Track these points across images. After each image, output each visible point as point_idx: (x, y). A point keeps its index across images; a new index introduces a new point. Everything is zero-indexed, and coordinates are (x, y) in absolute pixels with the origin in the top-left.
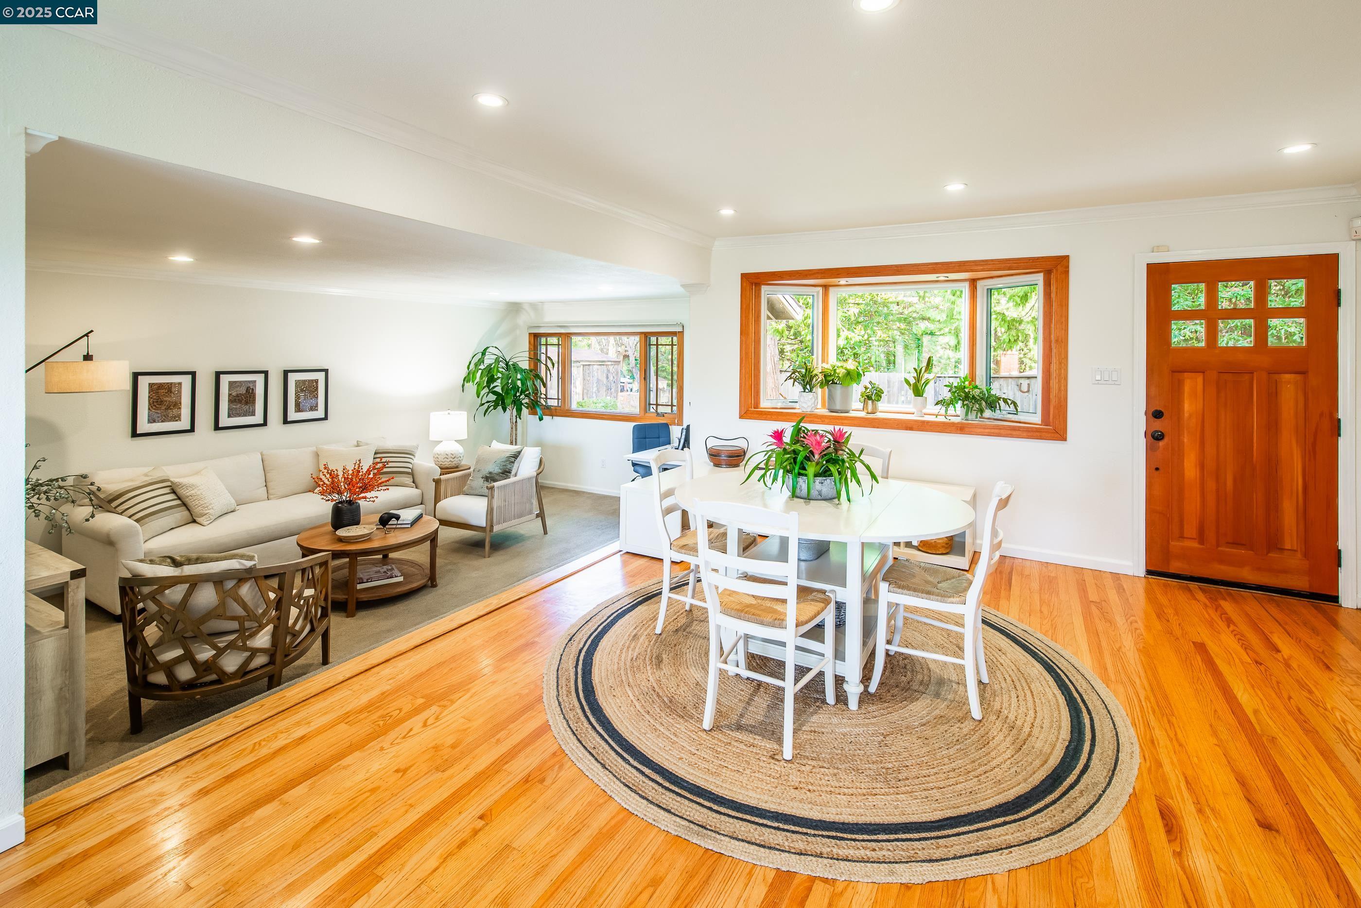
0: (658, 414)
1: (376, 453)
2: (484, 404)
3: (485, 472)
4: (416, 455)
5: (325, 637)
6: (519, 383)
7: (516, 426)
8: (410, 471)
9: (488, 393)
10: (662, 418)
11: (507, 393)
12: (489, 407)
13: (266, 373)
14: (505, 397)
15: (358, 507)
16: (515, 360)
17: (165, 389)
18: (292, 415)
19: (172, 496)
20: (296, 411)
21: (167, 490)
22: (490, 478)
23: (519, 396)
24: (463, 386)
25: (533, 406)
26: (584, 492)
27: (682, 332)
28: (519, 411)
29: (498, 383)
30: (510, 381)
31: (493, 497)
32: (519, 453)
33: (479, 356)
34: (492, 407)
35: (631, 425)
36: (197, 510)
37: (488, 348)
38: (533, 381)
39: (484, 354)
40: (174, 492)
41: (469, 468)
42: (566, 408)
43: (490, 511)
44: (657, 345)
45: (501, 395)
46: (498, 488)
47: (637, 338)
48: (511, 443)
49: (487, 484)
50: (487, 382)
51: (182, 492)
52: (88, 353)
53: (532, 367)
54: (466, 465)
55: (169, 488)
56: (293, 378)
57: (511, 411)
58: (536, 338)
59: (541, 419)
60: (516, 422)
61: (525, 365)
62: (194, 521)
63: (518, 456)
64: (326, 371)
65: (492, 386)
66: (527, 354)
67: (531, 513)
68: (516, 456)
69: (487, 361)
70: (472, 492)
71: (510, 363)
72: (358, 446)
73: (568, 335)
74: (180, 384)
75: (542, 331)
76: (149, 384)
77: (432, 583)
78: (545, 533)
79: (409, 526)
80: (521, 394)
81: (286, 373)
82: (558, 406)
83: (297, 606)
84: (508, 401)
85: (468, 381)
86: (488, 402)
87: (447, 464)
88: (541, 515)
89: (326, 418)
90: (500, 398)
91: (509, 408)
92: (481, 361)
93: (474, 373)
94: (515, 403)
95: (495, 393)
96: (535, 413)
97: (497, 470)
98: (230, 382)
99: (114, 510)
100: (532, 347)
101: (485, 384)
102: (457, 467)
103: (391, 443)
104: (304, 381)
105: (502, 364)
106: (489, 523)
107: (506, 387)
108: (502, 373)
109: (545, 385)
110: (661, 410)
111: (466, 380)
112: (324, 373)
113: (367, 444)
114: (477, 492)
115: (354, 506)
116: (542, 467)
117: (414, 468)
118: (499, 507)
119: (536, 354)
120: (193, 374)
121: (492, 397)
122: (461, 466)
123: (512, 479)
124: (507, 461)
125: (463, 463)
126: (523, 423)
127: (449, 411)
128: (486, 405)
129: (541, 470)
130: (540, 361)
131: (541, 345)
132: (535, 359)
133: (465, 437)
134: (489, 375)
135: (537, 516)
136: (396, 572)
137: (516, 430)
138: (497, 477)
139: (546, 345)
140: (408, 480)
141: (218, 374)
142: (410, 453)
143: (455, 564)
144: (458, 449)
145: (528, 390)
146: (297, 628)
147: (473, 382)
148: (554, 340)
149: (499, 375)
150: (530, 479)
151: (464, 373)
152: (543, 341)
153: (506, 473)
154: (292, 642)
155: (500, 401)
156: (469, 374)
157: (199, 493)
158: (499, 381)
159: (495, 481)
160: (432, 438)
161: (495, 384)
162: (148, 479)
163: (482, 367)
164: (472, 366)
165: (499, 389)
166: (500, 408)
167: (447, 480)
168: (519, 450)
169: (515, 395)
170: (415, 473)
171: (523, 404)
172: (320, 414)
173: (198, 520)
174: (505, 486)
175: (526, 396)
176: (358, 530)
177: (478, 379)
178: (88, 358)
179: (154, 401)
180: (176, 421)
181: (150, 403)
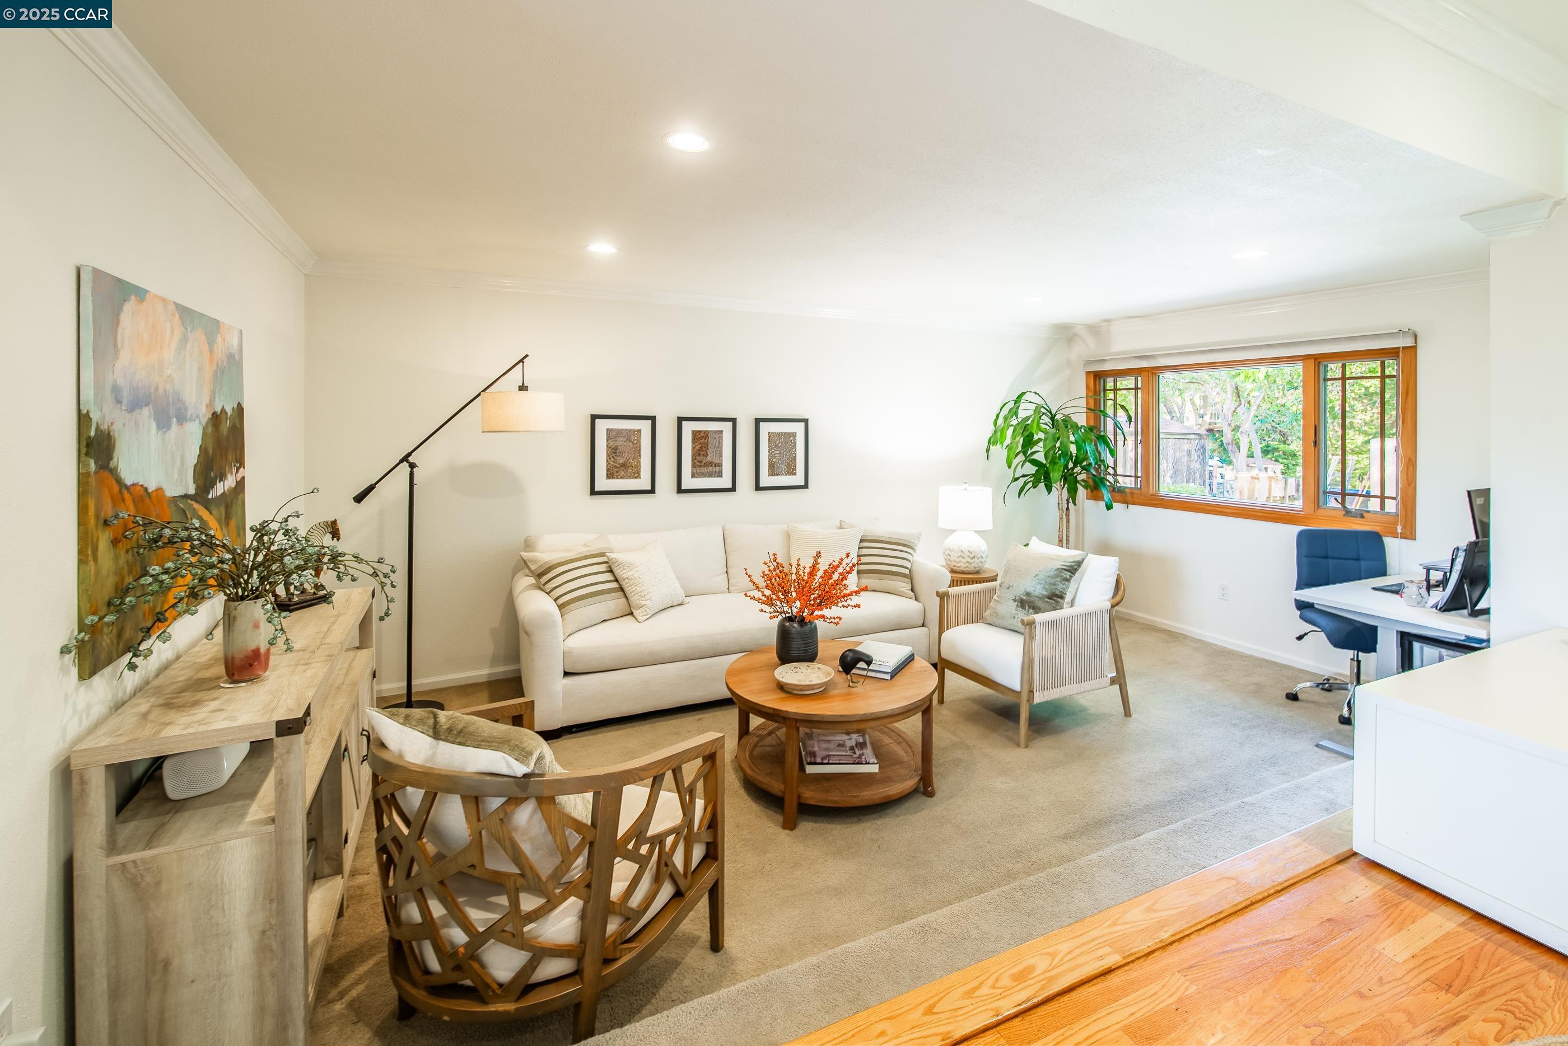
0: (1348, 513)
1: (862, 541)
2: (1017, 479)
3: (1019, 591)
4: (917, 549)
5: (715, 894)
6: (1073, 448)
7: (1068, 515)
8: (907, 572)
9: (1024, 462)
10: (1359, 520)
11: (1053, 462)
12: (1025, 484)
13: (734, 421)
14: (1050, 469)
15: (815, 629)
16: (1066, 412)
17: (624, 437)
18: (766, 480)
19: (608, 577)
20: (770, 475)
21: (603, 568)
22: (1027, 603)
23: (1073, 469)
24: (988, 450)
25: (1095, 488)
26: (1185, 637)
27: (1412, 350)
28: (1073, 492)
29: (1040, 447)
30: (1058, 445)
31: (1032, 637)
32: (1079, 564)
33: (1011, 405)
34: (1030, 485)
35: (1295, 529)
36: (634, 599)
37: (1023, 394)
38: (1096, 445)
39: (1018, 401)
40: (611, 571)
41: (994, 579)
42: (1152, 491)
43: (1028, 665)
44: (1344, 379)
45: (1044, 466)
46: (1042, 624)
47: (1298, 368)
48: (1060, 543)
49: (1023, 615)
50: (1023, 446)
51: (619, 572)
52: (523, 384)
53: (1092, 423)
54: (992, 571)
55: (606, 565)
56: (765, 428)
57: (1059, 492)
58: (1097, 378)
59: (1109, 507)
60: (1068, 509)
61: (1081, 419)
62: (631, 614)
63: (1076, 570)
64: (806, 421)
65: (1030, 452)
66: (1083, 402)
67: (1102, 675)
68: (1073, 569)
69: (1022, 414)
70: (998, 622)
71: (1058, 417)
72: (841, 527)
73: (1153, 372)
74: (639, 431)
75: (1108, 367)
76: (607, 430)
77: (926, 787)
78: (1127, 713)
79: (888, 677)
80: (1075, 466)
81: (758, 421)
82: (1136, 488)
83: (632, 856)
84: (1056, 475)
85: (995, 443)
86: (1024, 476)
87: (962, 565)
88: (1119, 680)
89: (806, 486)
90: (1042, 471)
91: (1056, 486)
92: (1014, 412)
93: (1003, 431)
94: (1065, 479)
95: (1034, 462)
96: (1101, 498)
97: (1038, 590)
98: (694, 432)
99: (542, 587)
100: (1091, 394)
101: (1020, 449)
102: (978, 572)
103: (883, 529)
104: (779, 434)
105: (1046, 419)
106: (1026, 688)
107: (1051, 452)
108: (1045, 432)
109: (1113, 453)
110: (1354, 504)
111: (992, 441)
112: (803, 424)
113: (852, 526)
114: (1005, 624)
115: (807, 628)
116: (1120, 593)
117: (914, 568)
118: (1043, 660)
119: (1097, 403)
120: (653, 420)
121: (1031, 469)
122: (985, 572)
123: (1065, 612)
124: (1056, 576)
125: (987, 565)
126: (1077, 511)
127: (966, 486)
128: (1022, 481)
129: (1118, 598)
130: (1106, 416)
131: (1105, 390)
132: (1096, 410)
133: (989, 526)
134: (1026, 434)
135: (1113, 681)
136: (868, 753)
137: (1068, 522)
138: (1039, 604)
139: (1115, 390)
140: (904, 586)
141: (680, 420)
142: (906, 545)
143: (968, 748)
144: (978, 544)
145: (1086, 458)
146: (635, 901)
147: (1002, 443)
148: (1129, 382)
149: (1041, 435)
150: (1099, 613)
151: (990, 429)
152: (1110, 385)
153: (1055, 598)
154: (621, 933)
155: (1043, 476)
156: (995, 432)
157: (636, 576)
158: (1041, 444)
159: (1037, 610)
160: (943, 524)
161: (1035, 449)
162: (585, 551)
163: (1014, 422)
164: (1000, 421)
165: (1040, 457)
166: (1042, 485)
167: (958, 596)
168: (1078, 559)
169: (1066, 466)
170: (916, 577)
171: (1078, 482)
172: (798, 479)
173: (635, 612)
174: (1054, 623)
175: (1083, 468)
176: (809, 670)
177: (1008, 441)
178: (523, 388)
179: (613, 452)
180: (636, 478)
181: (607, 453)
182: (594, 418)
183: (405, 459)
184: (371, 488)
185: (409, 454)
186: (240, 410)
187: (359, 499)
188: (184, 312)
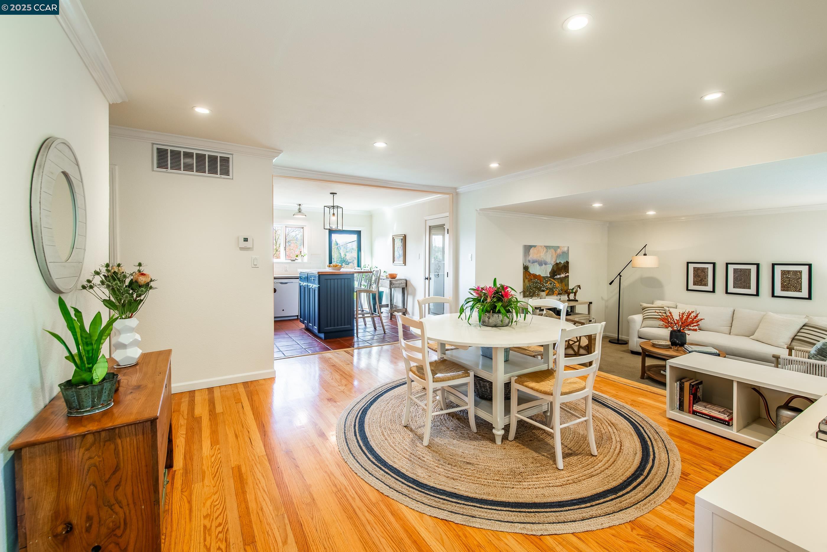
13: (758, 265)
17: (701, 270)
18: (779, 293)
20: (782, 290)
52: (645, 253)
56: (779, 269)
64: (810, 265)
74: (708, 268)
76: (694, 267)
81: (774, 265)
98: (734, 269)
99: (643, 313)
104: (789, 271)
112: (807, 266)
120: (714, 264)
141: (727, 264)
172: (804, 294)
178: (645, 255)
179: (696, 275)
180: (706, 286)
181: (694, 276)
182: (688, 263)
183: (619, 274)
184: (613, 281)
185: (620, 273)
186: (567, 263)
187: (611, 284)
188: (547, 247)
